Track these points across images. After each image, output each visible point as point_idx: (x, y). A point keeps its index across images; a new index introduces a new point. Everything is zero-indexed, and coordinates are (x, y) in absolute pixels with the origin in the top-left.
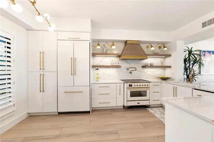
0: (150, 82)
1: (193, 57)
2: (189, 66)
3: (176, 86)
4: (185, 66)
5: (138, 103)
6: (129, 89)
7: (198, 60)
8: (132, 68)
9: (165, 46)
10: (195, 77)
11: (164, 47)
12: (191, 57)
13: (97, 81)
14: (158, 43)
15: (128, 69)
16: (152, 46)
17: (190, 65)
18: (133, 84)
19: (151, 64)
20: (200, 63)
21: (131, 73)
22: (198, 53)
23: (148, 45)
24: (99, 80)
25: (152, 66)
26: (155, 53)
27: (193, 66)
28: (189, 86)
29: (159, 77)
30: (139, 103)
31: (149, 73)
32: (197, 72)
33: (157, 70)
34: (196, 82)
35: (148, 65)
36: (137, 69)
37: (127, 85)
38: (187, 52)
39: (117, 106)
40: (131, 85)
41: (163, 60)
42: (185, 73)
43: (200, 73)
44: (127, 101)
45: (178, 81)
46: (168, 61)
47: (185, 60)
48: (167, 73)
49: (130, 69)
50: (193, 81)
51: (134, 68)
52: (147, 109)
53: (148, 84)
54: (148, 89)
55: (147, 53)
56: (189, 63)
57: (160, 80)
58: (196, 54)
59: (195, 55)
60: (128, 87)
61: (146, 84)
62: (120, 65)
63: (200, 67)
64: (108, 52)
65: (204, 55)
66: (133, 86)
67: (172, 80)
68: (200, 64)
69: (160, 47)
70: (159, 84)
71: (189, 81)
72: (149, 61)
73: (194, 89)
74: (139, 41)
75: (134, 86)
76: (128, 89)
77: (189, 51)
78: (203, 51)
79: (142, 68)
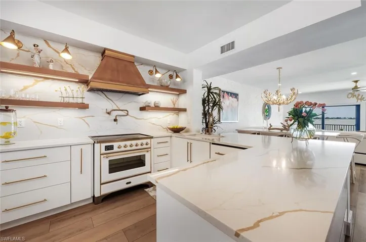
0: (152, 138)
1: (212, 97)
2: (208, 110)
3: (192, 141)
4: (204, 110)
5: (127, 183)
6: (105, 156)
7: (218, 102)
8: (119, 110)
9: (179, 75)
10: (215, 125)
11: (177, 76)
12: (210, 98)
13: (7, 143)
14: (168, 68)
15: (109, 113)
16: (157, 72)
17: (209, 108)
18: (116, 145)
19: (156, 105)
20: (219, 105)
21: (115, 120)
22: (217, 91)
23: (151, 68)
24: (11, 142)
25: (157, 108)
26: (163, 84)
27: (212, 110)
28: (206, 139)
29: (168, 128)
30: (130, 183)
31: (154, 121)
32: (216, 118)
33: (166, 116)
34: (216, 133)
35: (150, 105)
36: (129, 114)
37: (100, 148)
38: (206, 89)
39: (72, 204)
40: (111, 148)
41: (175, 99)
42: (204, 121)
43: (219, 121)
44: (101, 184)
45: (194, 133)
46: (182, 101)
47: (204, 101)
48: (181, 121)
49: (114, 114)
50: (212, 131)
51: (122, 110)
52: (147, 190)
53: (148, 141)
54: (148, 152)
55: (148, 82)
56: (208, 105)
57: (170, 133)
58: (216, 93)
59: (215, 95)
60: (103, 151)
61: (144, 141)
62: (85, 102)
63: (219, 111)
64: (51, 67)
65: (223, 97)
66: (116, 149)
67: (187, 132)
68: (220, 108)
69: (171, 77)
70: (168, 139)
71: (208, 131)
72: (152, 97)
73: (213, 144)
74: (134, 56)
75: (119, 148)
76: (102, 156)
77: (207, 88)
78: (222, 91)
79: (140, 110)
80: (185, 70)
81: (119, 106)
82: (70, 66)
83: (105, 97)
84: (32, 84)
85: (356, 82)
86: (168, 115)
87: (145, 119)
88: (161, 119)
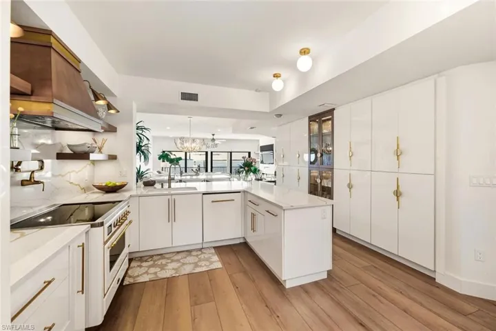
5: (118, 282)
18: (113, 222)
30: (119, 279)
31: (72, 178)
37: (104, 233)
60: (106, 237)
75: (114, 226)
76: (105, 247)
79: (57, 158)
80: (115, 96)
85: (213, 135)
86: (85, 167)
87: (63, 176)
88: (79, 173)
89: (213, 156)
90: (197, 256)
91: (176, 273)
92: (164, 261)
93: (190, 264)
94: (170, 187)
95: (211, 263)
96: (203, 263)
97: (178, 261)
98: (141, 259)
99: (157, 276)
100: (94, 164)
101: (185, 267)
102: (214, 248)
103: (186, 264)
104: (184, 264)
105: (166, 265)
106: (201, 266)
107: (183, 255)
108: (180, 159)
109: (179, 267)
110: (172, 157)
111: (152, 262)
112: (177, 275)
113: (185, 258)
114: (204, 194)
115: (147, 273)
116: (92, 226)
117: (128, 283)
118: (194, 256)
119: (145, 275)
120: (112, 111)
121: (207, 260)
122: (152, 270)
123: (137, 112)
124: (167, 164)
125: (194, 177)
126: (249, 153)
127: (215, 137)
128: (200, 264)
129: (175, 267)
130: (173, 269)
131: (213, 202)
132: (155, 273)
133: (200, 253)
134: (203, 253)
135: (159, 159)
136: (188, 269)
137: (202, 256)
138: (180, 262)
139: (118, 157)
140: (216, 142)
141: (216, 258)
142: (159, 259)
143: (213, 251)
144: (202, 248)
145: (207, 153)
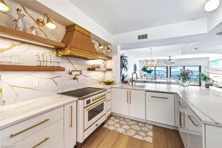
0: (106, 90)
5: (97, 125)
8: (76, 71)
9: (108, 47)
15: (71, 74)
16: (100, 45)
29: (103, 81)
31: (94, 77)
37: (84, 103)
44: (84, 132)
51: (78, 71)
53: (105, 93)
60: (86, 105)
66: (91, 102)
75: (93, 100)
76: (85, 109)
79: (88, 70)
80: (111, 44)
81: (76, 68)
82: (43, 33)
83: (68, 61)
84: (9, 47)
85: (170, 57)
86: (101, 73)
87: (90, 77)
88: (97, 76)
89: (171, 69)
90: (141, 127)
91: (125, 132)
92: (123, 122)
93: (135, 130)
94: (132, 84)
95: (147, 136)
96: (142, 133)
97: (130, 125)
98: (116, 117)
99: (116, 130)
100: (105, 72)
101: (131, 131)
102: (153, 125)
103: (133, 129)
104: (131, 129)
105: (123, 125)
106: (139, 135)
107: (134, 123)
108: (152, 70)
109: (128, 129)
110: (148, 69)
111: (119, 120)
112: (125, 134)
113: (134, 125)
114: (146, 91)
115: (114, 125)
116: (79, 99)
117: (105, 127)
118: (139, 126)
119: (112, 126)
120: (109, 51)
121: (145, 132)
122: (117, 125)
123: (121, 50)
124: (145, 73)
125: (154, 80)
126: (200, 67)
127: (171, 58)
128: (140, 133)
129: (127, 128)
130: (125, 129)
131: (152, 97)
132: (117, 127)
133: (143, 125)
134: (145, 126)
135: (142, 70)
136: (131, 133)
137: (143, 128)
138: (130, 127)
139: (113, 70)
140: (172, 61)
141: (151, 133)
142: (122, 120)
143: (151, 127)
144: (146, 123)
145: (167, 67)
